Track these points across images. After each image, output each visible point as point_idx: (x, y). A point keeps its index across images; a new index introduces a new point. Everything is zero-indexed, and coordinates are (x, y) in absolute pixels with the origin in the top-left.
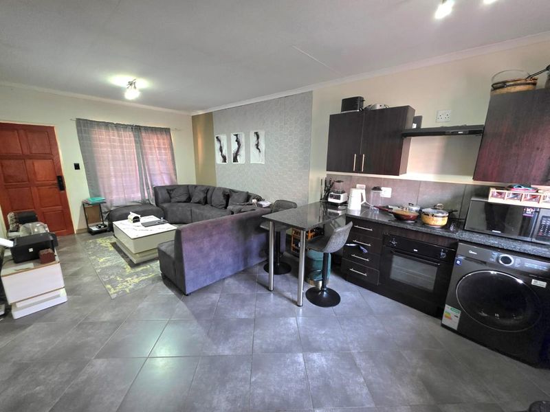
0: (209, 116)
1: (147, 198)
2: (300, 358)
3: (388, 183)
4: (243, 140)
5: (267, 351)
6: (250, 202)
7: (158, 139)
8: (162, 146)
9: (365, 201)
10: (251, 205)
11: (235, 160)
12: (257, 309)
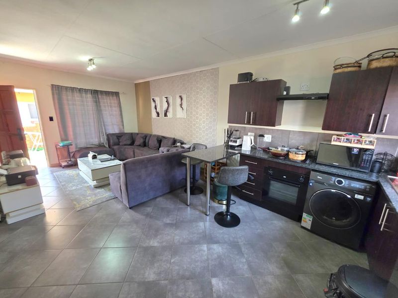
0: (147, 84)
1: (102, 142)
2: (205, 247)
3: (269, 132)
4: (171, 101)
5: (182, 243)
6: (176, 145)
7: (110, 100)
8: (113, 105)
9: (253, 144)
10: (177, 147)
11: (166, 115)
12: (178, 217)
